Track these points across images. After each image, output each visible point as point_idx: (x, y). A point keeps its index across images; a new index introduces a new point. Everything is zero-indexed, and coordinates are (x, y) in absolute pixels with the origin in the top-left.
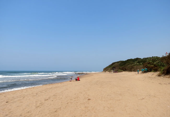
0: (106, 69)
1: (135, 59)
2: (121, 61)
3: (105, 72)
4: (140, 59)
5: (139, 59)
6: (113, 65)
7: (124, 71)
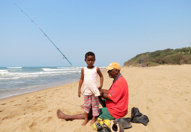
0: (129, 63)
1: (166, 50)
2: (148, 53)
3: (129, 66)
4: (173, 50)
5: (171, 51)
6: (138, 58)
7: (160, 64)
